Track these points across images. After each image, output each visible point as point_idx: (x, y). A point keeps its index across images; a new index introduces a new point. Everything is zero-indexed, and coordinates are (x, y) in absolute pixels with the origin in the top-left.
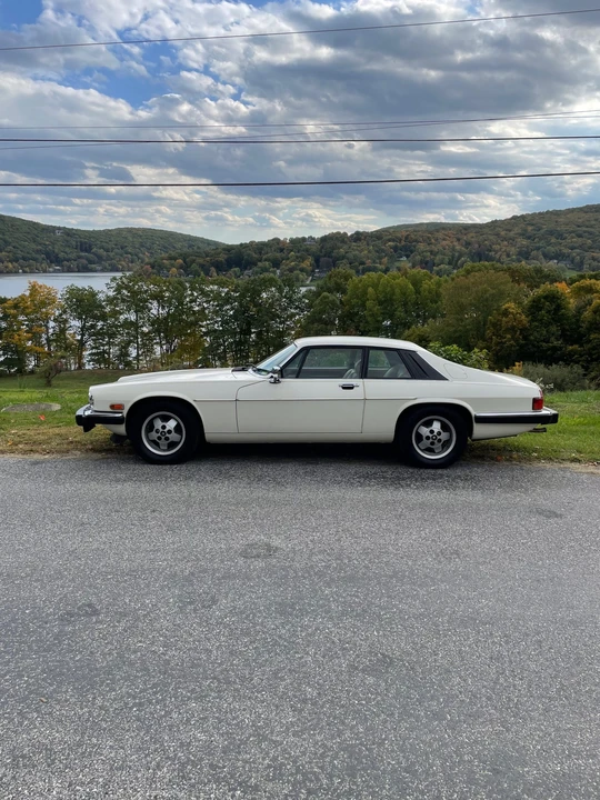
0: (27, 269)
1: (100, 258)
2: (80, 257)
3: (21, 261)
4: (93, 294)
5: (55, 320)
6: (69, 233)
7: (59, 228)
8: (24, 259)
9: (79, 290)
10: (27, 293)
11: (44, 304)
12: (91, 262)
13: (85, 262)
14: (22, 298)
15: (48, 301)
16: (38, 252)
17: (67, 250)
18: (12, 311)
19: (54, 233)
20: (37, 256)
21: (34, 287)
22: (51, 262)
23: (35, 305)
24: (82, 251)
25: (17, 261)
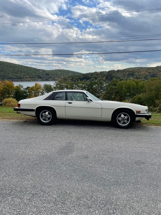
0: (33, 80)
1: (51, 77)
2: (46, 77)
3: (32, 78)
4: (51, 86)
5: (41, 93)
6: (43, 71)
7: (41, 70)
8: (32, 77)
9: (47, 85)
10: (34, 86)
11: (38, 89)
12: (49, 78)
13: (47, 78)
14: (33, 87)
15: (40, 88)
16: (36, 76)
17: (43, 75)
18: (31, 90)
19: (40, 71)
20: (36, 77)
21: (36, 84)
22: (39, 78)
23: (36, 89)
24: (46, 75)
25: (31, 78)
